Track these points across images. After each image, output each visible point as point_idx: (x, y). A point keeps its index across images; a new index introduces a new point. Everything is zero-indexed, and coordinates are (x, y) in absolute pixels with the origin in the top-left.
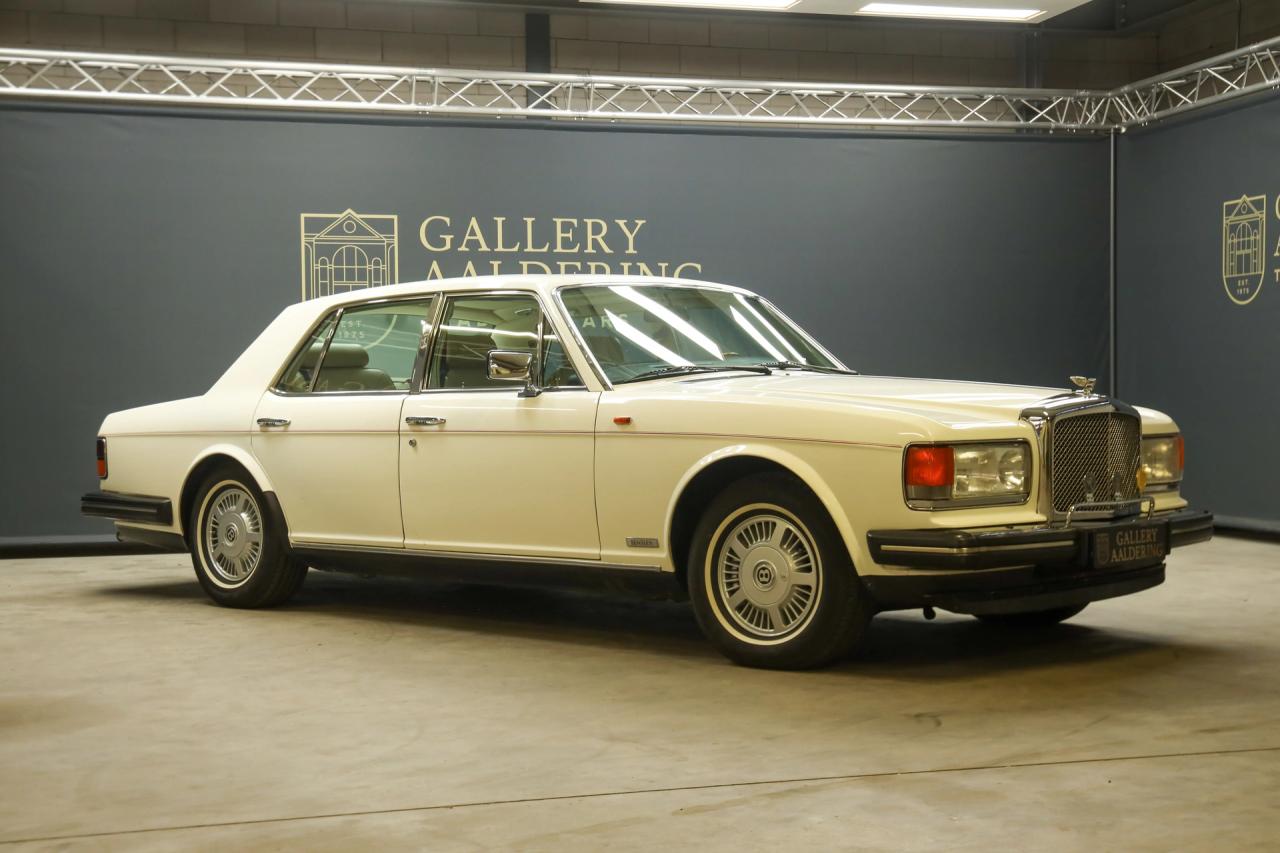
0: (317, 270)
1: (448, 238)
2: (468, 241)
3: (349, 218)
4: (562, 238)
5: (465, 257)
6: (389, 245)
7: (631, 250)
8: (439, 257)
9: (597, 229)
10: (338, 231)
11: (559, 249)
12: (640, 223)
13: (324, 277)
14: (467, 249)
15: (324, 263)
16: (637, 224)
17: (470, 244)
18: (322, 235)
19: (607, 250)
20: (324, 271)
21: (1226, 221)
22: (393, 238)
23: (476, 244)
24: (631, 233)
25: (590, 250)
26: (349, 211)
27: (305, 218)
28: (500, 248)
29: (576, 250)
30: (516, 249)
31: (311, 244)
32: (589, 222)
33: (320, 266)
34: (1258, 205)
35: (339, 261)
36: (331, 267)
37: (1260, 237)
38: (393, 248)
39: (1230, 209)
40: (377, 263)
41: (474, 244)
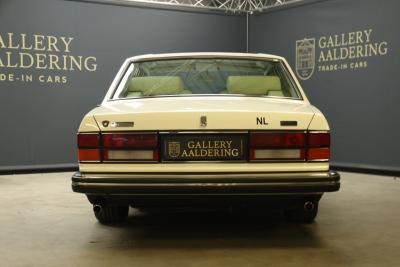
4: (38, 44)
7: (67, 50)
9: (53, 41)
11: (36, 48)
12: (71, 39)
19: (57, 50)
21: (297, 48)
24: (67, 43)
25: (50, 49)
28: (11, 47)
29: (44, 49)
30: (17, 48)
32: (49, 37)
34: (312, 42)
37: (313, 54)
39: (299, 44)
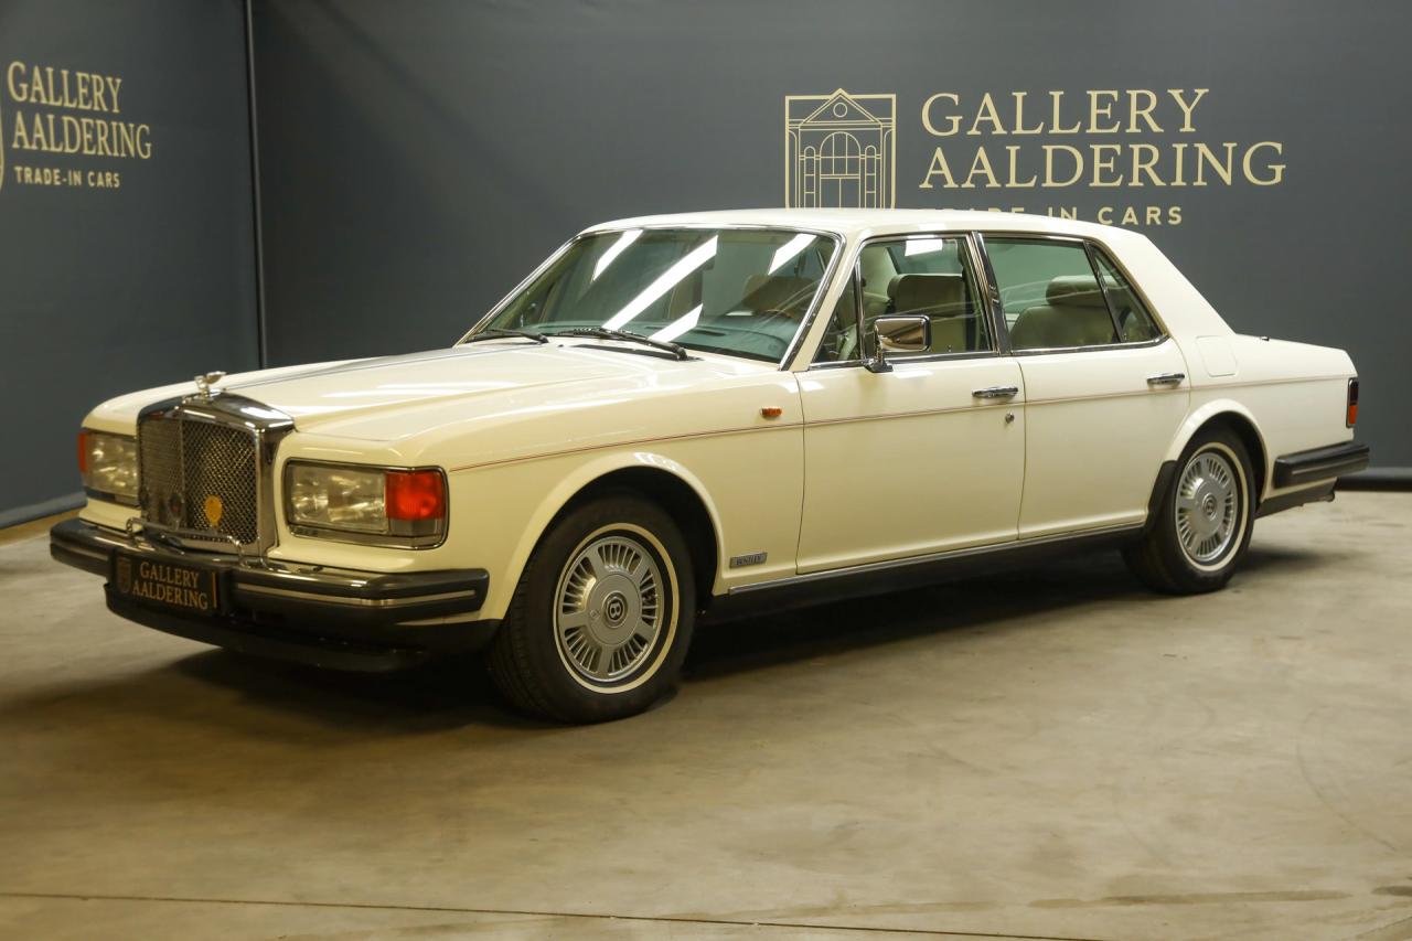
0: (802, 162)
1: (956, 120)
2: (980, 122)
3: (840, 100)
4: (1098, 115)
5: (976, 142)
6: (885, 130)
7: (1187, 128)
8: (946, 144)
9: (1143, 102)
10: (828, 115)
11: (1093, 129)
12: (1201, 92)
13: (810, 170)
14: (979, 133)
15: (810, 153)
16: (1197, 94)
17: (982, 125)
18: (808, 121)
19: (1155, 128)
20: (810, 162)
22: (891, 121)
23: (991, 125)
24: (1189, 106)
25: (1133, 129)
26: (840, 91)
27: (791, 102)
28: (1019, 130)
29: (1115, 130)
30: (1038, 131)
31: (796, 131)
32: (1134, 94)
33: (805, 158)
35: (827, 151)
36: (818, 157)
38: (890, 134)
40: (871, 152)
41: (987, 127)
